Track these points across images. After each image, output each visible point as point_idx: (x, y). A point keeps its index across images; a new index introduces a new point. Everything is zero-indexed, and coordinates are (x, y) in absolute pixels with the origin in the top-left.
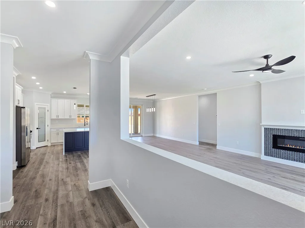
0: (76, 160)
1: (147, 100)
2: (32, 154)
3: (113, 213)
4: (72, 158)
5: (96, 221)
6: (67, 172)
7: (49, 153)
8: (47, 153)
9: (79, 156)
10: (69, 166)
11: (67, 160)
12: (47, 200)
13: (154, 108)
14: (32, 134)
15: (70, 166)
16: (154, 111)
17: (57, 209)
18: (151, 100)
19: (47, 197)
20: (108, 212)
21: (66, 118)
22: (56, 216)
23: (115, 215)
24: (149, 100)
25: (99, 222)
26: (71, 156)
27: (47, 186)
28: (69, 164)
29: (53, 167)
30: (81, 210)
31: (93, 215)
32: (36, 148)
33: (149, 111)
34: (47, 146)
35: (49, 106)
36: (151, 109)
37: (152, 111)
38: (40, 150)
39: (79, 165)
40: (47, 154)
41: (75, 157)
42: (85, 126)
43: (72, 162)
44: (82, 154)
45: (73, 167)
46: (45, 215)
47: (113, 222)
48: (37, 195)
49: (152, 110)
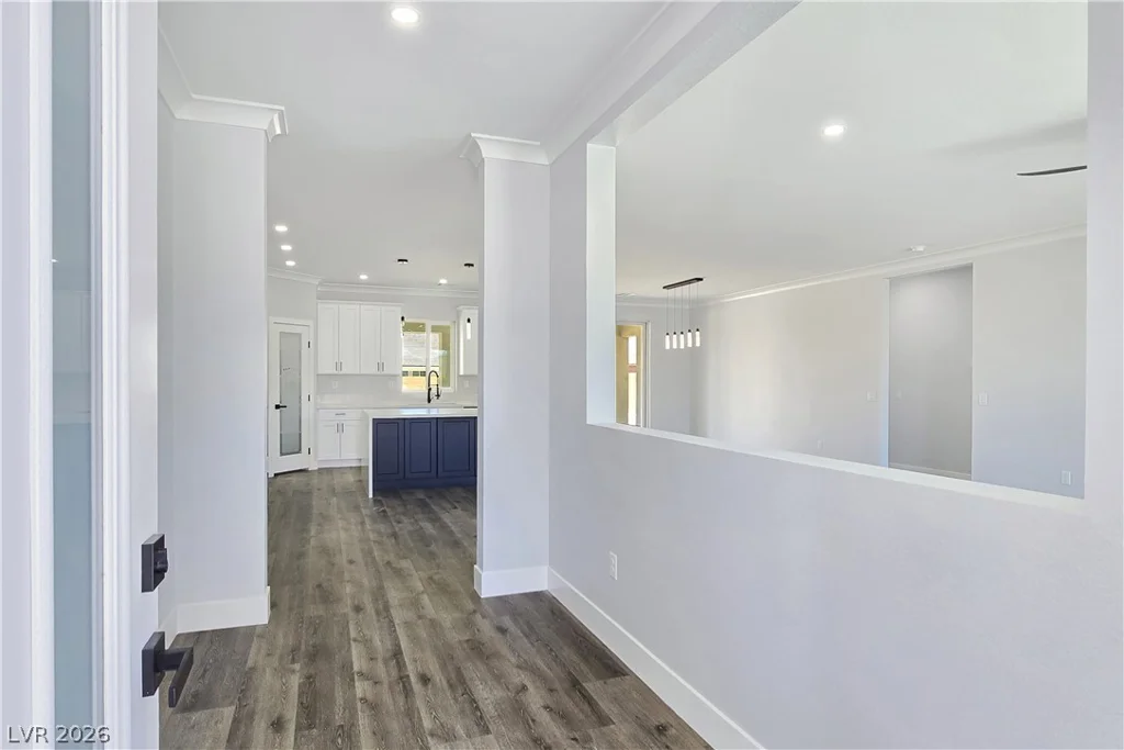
0: (416, 513)
1: (666, 300)
3: (568, 653)
4: (400, 509)
5: (519, 667)
6: (398, 544)
7: (320, 489)
8: (315, 490)
9: (423, 505)
10: (397, 529)
11: (384, 511)
12: (358, 609)
13: (698, 333)
15: (401, 529)
16: (698, 344)
17: (395, 631)
18: (682, 301)
19: (356, 602)
20: (551, 650)
21: (364, 371)
22: (399, 646)
23: (575, 658)
24: (675, 300)
25: (526, 669)
26: (395, 502)
27: (347, 576)
28: (394, 524)
29: (346, 530)
30: (467, 638)
31: (505, 651)
32: (276, 474)
33: (675, 346)
34: (305, 470)
35: (312, 329)
36: (682, 336)
37: (690, 345)
39: (429, 528)
40: (314, 494)
41: (408, 507)
42: (431, 403)
43: (405, 520)
44: (430, 497)
45: (410, 533)
46: (366, 642)
47: (570, 673)
48: (327, 596)
49: (686, 344)
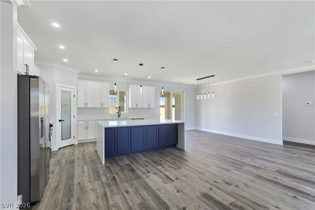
2: (53, 161)
7: (78, 159)
8: (76, 159)
13: (213, 94)
14: (52, 129)
16: (213, 97)
18: (192, 86)
21: (96, 107)
32: (59, 149)
34: (73, 145)
35: (75, 89)
36: (205, 95)
38: (65, 152)
40: (76, 163)
42: (119, 118)
